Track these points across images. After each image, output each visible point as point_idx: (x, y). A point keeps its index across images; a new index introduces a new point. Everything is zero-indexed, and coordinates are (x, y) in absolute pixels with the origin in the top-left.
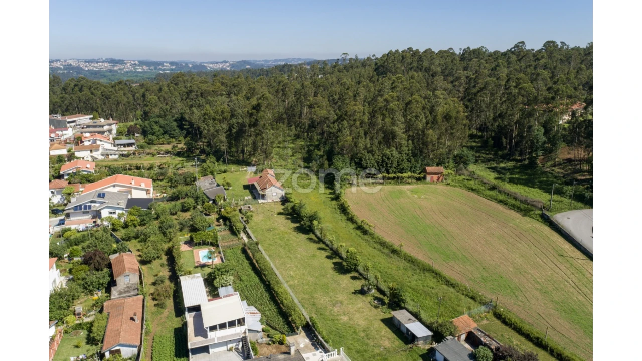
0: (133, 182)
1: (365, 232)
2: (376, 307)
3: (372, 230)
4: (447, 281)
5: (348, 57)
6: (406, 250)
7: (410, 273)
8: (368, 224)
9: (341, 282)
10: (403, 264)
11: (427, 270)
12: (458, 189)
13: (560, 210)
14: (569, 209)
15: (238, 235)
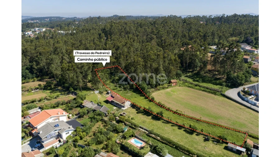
1: (180, 114)
3: (183, 113)
6: (203, 119)
7: (211, 128)
8: (180, 111)
9: (196, 138)
11: (215, 125)
13: (225, 91)
14: (226, 90)
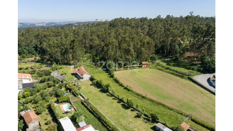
0: (23, 76)
1: (129, 90)
2: (146, 122)
3: (132, 89)
4: (169, 108)
5: (98, 21)
6: (148, 96)
7: (153, 106)
8: (130, 87)
9: (128, 113)
10: (148, 102)
11: (159, 104)
12: (154, 70)
13: (194, 75)
14: (197, 75)
15: (77, 96)
